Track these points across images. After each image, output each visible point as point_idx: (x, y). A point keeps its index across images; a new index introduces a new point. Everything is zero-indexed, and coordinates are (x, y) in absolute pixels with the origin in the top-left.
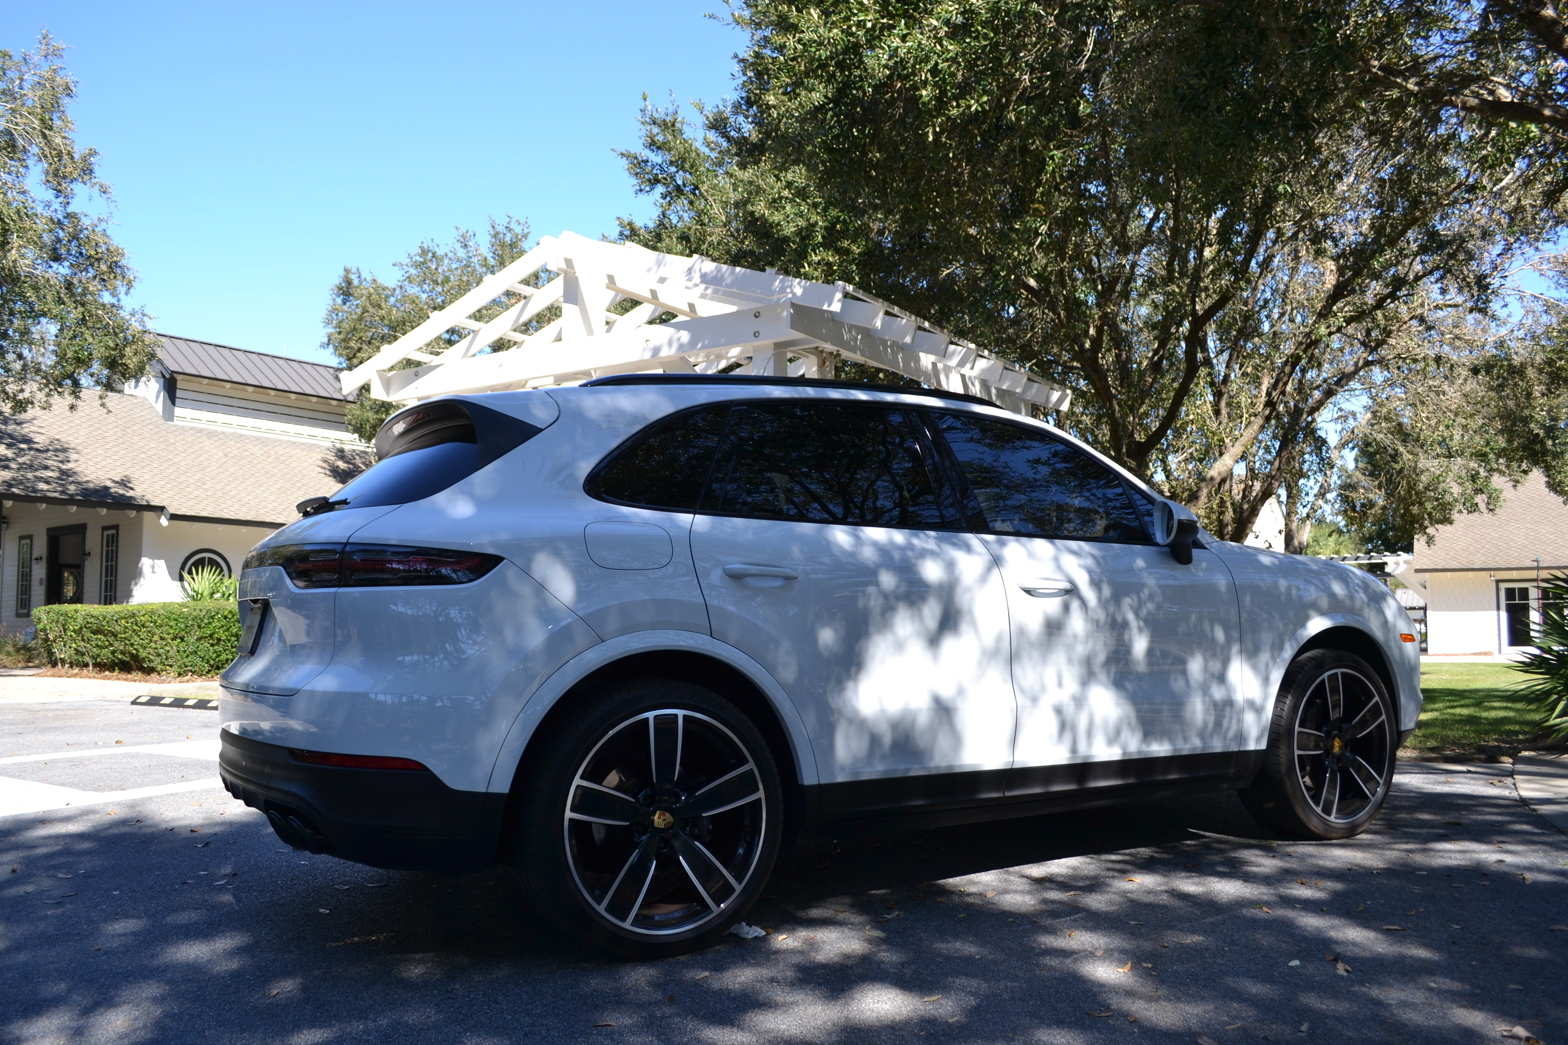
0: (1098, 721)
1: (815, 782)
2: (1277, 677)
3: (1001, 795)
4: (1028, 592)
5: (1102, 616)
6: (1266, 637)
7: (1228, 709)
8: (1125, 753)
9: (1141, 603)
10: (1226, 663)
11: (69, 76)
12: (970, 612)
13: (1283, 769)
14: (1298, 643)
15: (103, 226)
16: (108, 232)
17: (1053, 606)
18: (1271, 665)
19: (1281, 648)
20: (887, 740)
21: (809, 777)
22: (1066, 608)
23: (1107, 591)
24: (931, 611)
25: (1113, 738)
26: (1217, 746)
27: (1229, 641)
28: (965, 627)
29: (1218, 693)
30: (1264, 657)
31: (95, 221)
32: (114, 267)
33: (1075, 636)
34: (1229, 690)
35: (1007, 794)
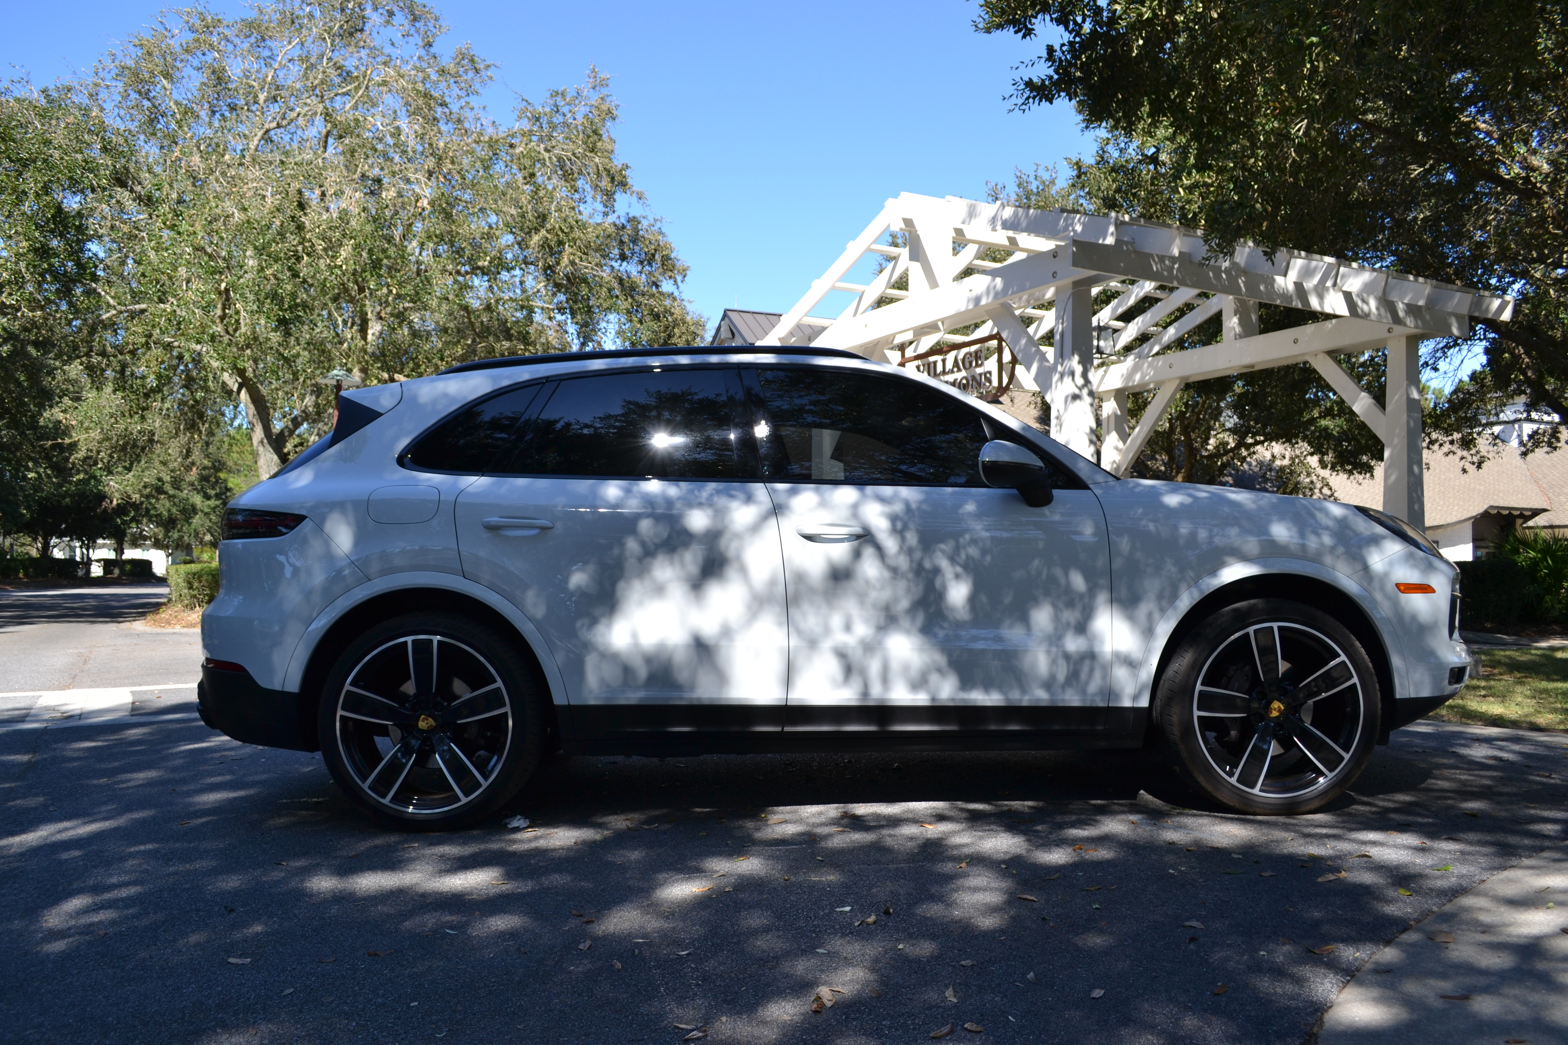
0: (895, 666)
1: (565, 703)
2: (1164, 630)
3: (779, 729)
4: (809, 538)
5: (903, 563)
6: (1152, 585)
7: (1087, 663)
8: (933, 699)
9: (957, 549)
10: (1088, 614)
11: (614, 100)
12: (739, 558)
13: (1176, 731)
14: (1201, 591)
15: (658, 225)
16: (663, 230)
17: (840, 552)
18: (1156, 615)
19: (1174, 596)
20: (643, 673)
21: (559, 698)
22: (857, 554)
23: (912, 538)
24: (691, 558)
25: (919, 683)
26: (1072, 699)
27: (1092, 591)
28: (731, 572)
29: (1073, 644)
30: (1144, 608)
31: (652, 221)
32: (666, 259)
33: (867, 582)
34: (1092, 639)
35: (787, 729)
